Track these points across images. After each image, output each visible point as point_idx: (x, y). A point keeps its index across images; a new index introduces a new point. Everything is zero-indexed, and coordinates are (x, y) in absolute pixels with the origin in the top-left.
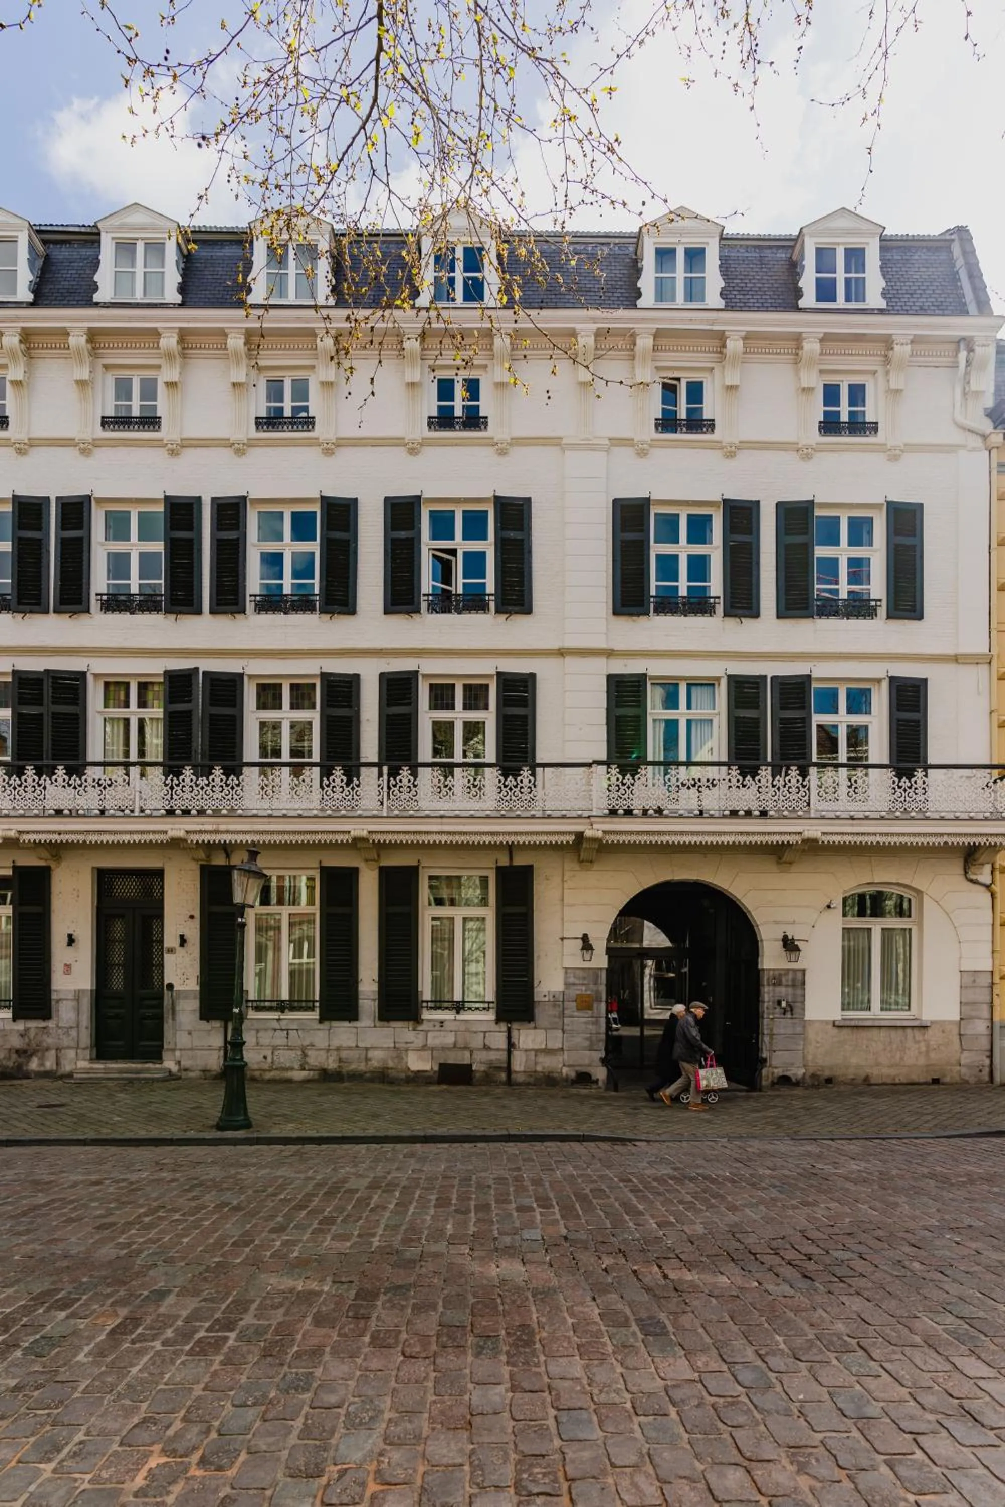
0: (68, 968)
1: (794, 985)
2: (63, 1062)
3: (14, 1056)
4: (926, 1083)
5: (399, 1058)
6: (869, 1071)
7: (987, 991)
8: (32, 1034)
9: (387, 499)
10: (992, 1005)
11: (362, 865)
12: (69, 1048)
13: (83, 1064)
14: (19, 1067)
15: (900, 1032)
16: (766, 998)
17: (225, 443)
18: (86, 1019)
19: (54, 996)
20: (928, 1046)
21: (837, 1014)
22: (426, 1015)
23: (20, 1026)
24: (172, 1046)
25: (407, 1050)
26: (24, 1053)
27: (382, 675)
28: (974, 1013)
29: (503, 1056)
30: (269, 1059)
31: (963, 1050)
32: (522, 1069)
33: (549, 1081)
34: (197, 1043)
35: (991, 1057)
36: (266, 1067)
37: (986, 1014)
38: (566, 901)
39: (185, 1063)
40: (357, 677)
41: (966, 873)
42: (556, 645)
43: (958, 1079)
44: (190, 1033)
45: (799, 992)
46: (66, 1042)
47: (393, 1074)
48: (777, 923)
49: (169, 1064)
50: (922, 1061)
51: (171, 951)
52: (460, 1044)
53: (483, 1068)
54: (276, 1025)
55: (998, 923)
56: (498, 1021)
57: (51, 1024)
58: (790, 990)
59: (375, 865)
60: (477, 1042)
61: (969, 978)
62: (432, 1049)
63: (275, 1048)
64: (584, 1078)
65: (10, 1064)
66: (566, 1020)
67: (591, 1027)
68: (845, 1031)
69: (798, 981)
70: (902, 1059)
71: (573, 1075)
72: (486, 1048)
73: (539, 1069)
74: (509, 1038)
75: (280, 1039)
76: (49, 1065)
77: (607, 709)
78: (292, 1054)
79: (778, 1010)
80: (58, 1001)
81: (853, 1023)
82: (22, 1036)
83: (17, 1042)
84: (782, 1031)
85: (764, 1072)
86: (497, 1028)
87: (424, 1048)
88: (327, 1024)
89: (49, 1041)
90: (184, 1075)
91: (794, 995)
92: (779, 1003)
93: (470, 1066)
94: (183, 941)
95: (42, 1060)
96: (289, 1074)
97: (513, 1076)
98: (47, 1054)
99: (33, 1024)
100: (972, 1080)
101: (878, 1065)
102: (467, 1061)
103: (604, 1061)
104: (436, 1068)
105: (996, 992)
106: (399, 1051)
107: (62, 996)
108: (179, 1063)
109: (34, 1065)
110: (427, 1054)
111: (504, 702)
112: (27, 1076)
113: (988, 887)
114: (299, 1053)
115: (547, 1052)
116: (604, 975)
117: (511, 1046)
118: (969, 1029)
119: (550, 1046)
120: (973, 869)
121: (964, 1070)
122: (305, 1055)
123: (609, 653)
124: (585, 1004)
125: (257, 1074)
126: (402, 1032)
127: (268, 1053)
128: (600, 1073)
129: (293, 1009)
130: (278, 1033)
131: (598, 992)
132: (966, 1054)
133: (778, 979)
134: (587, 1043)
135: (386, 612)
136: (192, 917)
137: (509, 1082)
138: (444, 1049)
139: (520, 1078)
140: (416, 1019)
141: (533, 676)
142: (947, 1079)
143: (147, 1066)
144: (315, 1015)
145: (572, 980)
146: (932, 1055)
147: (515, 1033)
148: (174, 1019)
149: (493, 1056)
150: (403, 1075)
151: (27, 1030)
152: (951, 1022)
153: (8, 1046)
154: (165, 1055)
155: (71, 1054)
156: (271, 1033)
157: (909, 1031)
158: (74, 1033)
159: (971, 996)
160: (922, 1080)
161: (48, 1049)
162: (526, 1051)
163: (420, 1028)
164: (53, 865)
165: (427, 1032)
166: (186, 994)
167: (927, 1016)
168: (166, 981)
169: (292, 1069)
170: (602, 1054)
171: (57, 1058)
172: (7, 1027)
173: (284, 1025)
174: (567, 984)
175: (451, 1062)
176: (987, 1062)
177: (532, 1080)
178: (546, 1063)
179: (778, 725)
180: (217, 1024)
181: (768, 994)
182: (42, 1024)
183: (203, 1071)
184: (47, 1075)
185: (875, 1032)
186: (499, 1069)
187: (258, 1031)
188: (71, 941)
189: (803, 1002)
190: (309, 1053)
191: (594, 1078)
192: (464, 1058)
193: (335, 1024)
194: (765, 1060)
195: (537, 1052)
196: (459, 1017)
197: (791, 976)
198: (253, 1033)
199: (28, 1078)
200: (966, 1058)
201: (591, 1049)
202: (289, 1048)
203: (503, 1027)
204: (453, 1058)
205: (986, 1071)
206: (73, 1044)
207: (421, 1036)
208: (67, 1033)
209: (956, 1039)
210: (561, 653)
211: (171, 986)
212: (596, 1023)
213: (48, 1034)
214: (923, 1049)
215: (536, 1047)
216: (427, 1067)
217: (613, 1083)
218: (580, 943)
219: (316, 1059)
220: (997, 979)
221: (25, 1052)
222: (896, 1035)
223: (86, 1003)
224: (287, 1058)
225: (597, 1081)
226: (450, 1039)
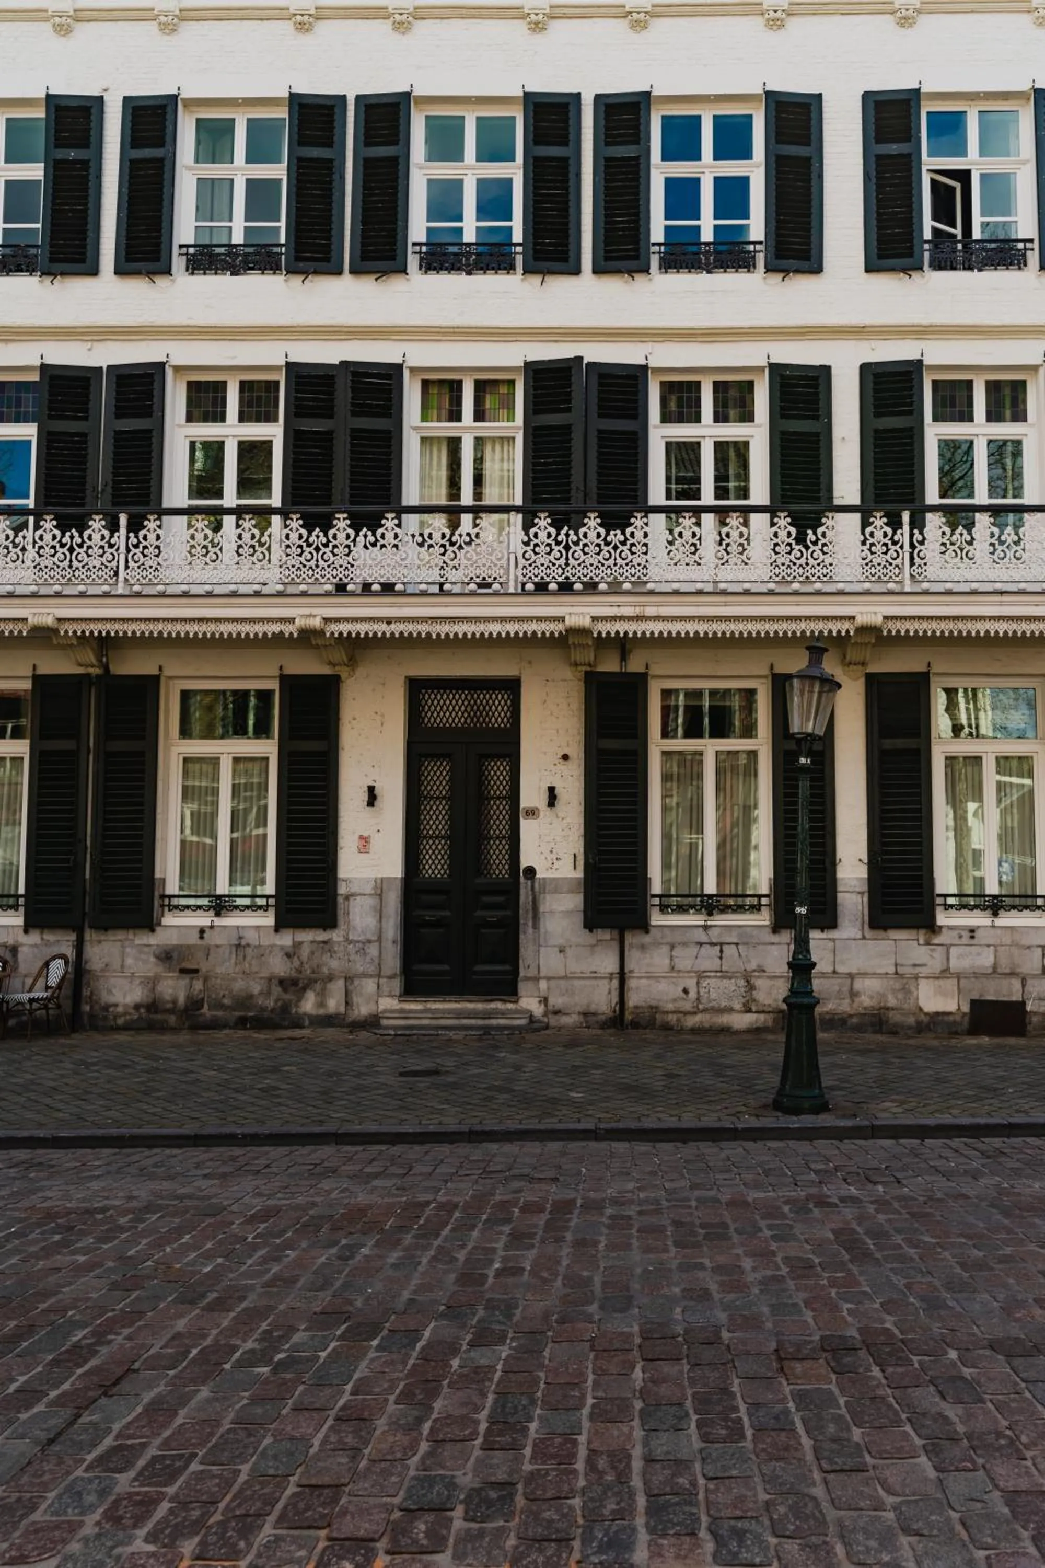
0: (365, 841)
2: (355, 999)
3: (277, 990)
5: (906, 991)
8: (305, 952)
9: (867, 95)
12: (365, 975)
13: (388, 1003)
14: (285, 1008)
18: (392, 928)
19: (342, 890)
22: (945, 919)
23: (286, 939)
24: (532, 973)
25: (916, 978)
26: (293, 985)
27: (865, 368)
30: (693, 994)
34: (574, 966)
36: (687, 1006)
39: (556, 1001)
40: (826, 371)
44: (562, 949)
46: (360, 966)
47: (895, 1017)
49: (530, 1001)
51: (532, 813)
52: (1004, 968)
54: (702, 936)
57: (335, 936)
59: (859, 671)
60: (1033, 964)
62: (958, 976)
63: (701, 976)
65: (270, 1003)
75: (708, 960)
76: (334, 1004)
78: (730, 985)
80: (347, 898)
82: (288, 955)
83: (279, 966)
87: (945, 973)
88: (784, 936)
89: (334, 964)
90: (553, 1021)
93: (1023, 1004)
94: (552, 797)
95: (322, 996)
96: (724, 1019)
98: (329, 986)
99: (307, 936)
102: (1016, 997)
104: (966, 1008)
106: (905, 979)
107: (354, 889)
108: (545, 1001)
109: (308, 1005)
110: (951, 984)
112: (297, 1024)
114: (742, 983)
122: (751, 987)
125: (672, 1018)
126: (907, 945)
127: (691, 984)
129: (726, 909)
130: (706, 950)
135: (869, 269)
136: (565, 757)
138: (977, 975)
140: (931, 925)
143: (493, 1005)
144: (764, 919)
148: (536, 926)
150: (911, 1020)
151: (297, 945)
153: (265, 974)
154: (523, 987)
155: (370, 986)
156: (694, 950)
158: (374, 950)
161: (331, 978)
163: (936, 941)
164: (343, 673)
165: (948, 947)
166: (556, 886)
168: (524, 863)
169: (730, 1010)
171: (347, 993)
172: (265, 942)
173: (714, 935)
175: (990, 997)
180: (606, 934)
182: (321, 936)
183: (585, 1014)
184: (329, 1021)
187: (672, 947)
188: (372, 797)
190: (758, 983)
192: (1011, 991)
196: (999, 922)
198: (665, 949)
199: (301, 1027)
202: (724, 975)
204: (994, 991)
206: (372, 969)
207: (939, 953)
208: (362, 952)
211: (531, 872)
213: (332, 953)
216: (950, 1005)
219: (768, 992)
221: (294, 982)
223: (394, 900)
224: (720, 993)
226: (986, 960)
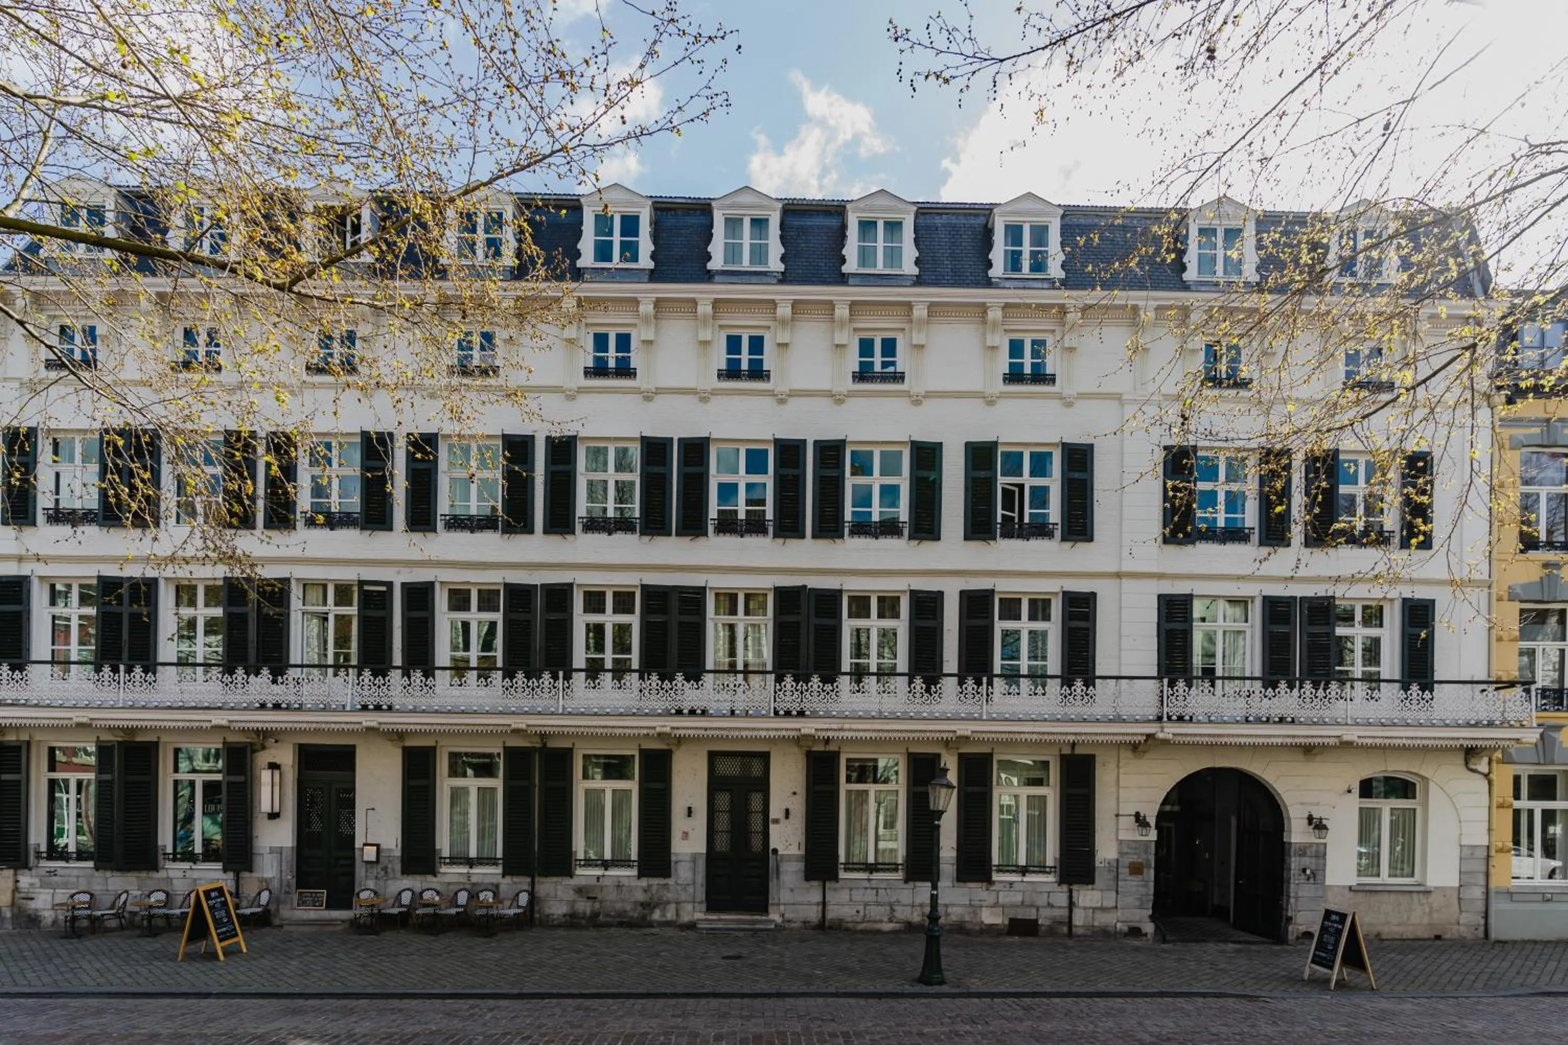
0: (686, 835)
1: (1317, 857)
2: (682, 913)
3: (640, 908)
4: (1429, 939)
5: (975, 913)
6: (1379, 928)
7: (1483, 863)
8: (654, 889)
9: (968, 444)
10: (1487, 875)
11: (943, 752)
12: (685, 902)
13: (699, 916)
14: (644, 917)
15: (1407, 896)
16: (1293, 866)
17: (829, 394)
18: (701, 878)
19: (673, 858)
20: (1431, 908)
21: (1354, 881)
22: (996, 877)
23: (644, 882)
24: (776, 901)
25: (981, 907)
26: (649, 906)
27: (962, 593)
28: (1472, 881)
29: (1065, 913)
30: (862, 914)
31: (1461, 911)
32: (1081, 924)
33: (1105, 934)
34: (799, 899)
35: (1486, 917)
36: (859, 919)
37: (1481, 880)
38: (1121, 784)
39: (788, 916)
40: (941, 594)
41: (1467, 763)
42: (1113, 569)
43: (1456, 936)
44: (792, 890)
45: (1321, 861)
46: (683, 897)
47: (968, 926)
48: (1302, 804)
49: (774, 916)
50: (1426, 920)
51: (776, 821)
52: (1027, 903)
53: (1047, 923)
54: (867, 884)
55: (1495, 805)
56: (1060, 883)
57: (671, 881)
58: (1314, 860)
59: (956, 752)
60: (1042, 900)
61: (1467, 853)
62: (1003, 906)
63: (866, 905)
64: (1135, 932)
65: (636, 915)
66: (1120, 883)
67: (1141, 889)
68: (1360, 894)
69: (1321, 854)
70: (1408, 918)
71: (1125, 929)
72: (1050, 905)
73: (1096, 924)
74: (1071, 897)
75: (870, 896)
76: (670, 915)
77: (1158, 624)
78: (882, 909)
79: (1303, 876)
80: (676, 862)
81: (1367, 888)
82: (645, 891)
83: (640, 896)
84: (1306, 894)
85: (1290, 928)
86: (1059, 889)
87: (996, 905)
88: (911, 884)
89: (670, 895)
90: (787, 925)
91: (1317, 864)
92: (1304, 871)
93: (1037, 920)
94: (787, 813)
95: (664, 911)
96: (878, 926)
97: (1074, 930)
98: (668, 907)
99: (655, 881)
100: (1469, 937)
101: (1388, 923)
102: (1034, 917)
103: (1152, 918)
104: (1007, 922)
105: (1491, 863)
106: (975, 908)
107: (680, 858)
108: (783, 915)
109: (656, 915)
110: (999, 910)
111: (1068, 616)
112: (651, 925)
113: (1486, 776)
114: (888, 908)
115: (1103, 909)
116: (1153, 846)
117: (1071, 905)
118: (1466, 894)
119: (1106, 904)
120: (1473, 760)
121: (1462, 929)
122: (893, 910)
123: (1160, 576)
124: (1136, 869)
125: (850, 925)
126: (976, 891)
127: (861, 908)
128: (1149, 928)
129: (878, 870)
130: (869, 891)
131: (1148, 860)
132: (1464, 915)
133: (1303, 851)
134: (1138, 903)
135: (966, 538)
136: (795, 793)
137: (1070, 934)
138: (1013, 906)
139: (1080, 931)
140: (989, 881)
141: (1093, 595)
142: (1448, 936)
143: (756, 917)
144: (900, 875)
145: (1125, 850)
146: (1435, 916)
147: (1075, 894)
148: (778, 878)
149: (1057, 913)
150: (977, 928)
151: (650, 886)
152: (1451, 888)
153: (633, 900)
154: (771, 909)
155: (689, 907)
156: (862, 891)
157: (1415, 895)
158: (691, 889)
159: (1467, 867)
160: (1426, 936)
161: (668, 902)
162: (1085, 908)
163: (993, 888)
164: (674, 748)
165: (998, 892)
166: (789, 858)
167: (1431, 883)
168: (772, 847)
169: (881, 921)
170: (1150, 912)
171: (677, 910)
172: (633, 884)
173: (874, 884)
174: (1121, 853)
175: (1020, 917)
176: (1482, 922)
177: (1089, 933)
178: (1103, 919)
179: (1305, 638)
180: (815, 883)
181: (1295, 863)
182: (662, 881)
183: (805, 922)
184: (668, 924)
185: (1385, 897)
186: (1061, 923)
187: (851, 889)
188: (690, 811)
189: (1324, 870)
190: (896, 908)
191: (1144, 932)
192: (1031, 914)
193: (919, 884)
194: (1291, 918)
195: (1094, 909)
196: (1025, 879)
197: (1314, 848)
198: (847, 891)
199: (652, 927)
200: (1465, 917)
201: (1141, 908)
202: (878, 904)
203: (1065, 888)
204: (1021, 914)
205: (1482, 929)
206: (690, 899)
207: (994, 894)
208: (685, 890)
209: (1456, 901)
210: (1119, 575)
211: (775, 851)
212: (1146, 886)
213: (668, 890)
214: (1427, 910)
215: (1094, 905)
216: (998, 920)
217: (1161, 935)
218: (1133, 819)
219: (902, 913)
220: (1493, 853)
221: (649, 904)
222: (1404, 899)
223: (701, 864)
224: (875, 912)
225: (1146, 935)
226: (1018, 898)
